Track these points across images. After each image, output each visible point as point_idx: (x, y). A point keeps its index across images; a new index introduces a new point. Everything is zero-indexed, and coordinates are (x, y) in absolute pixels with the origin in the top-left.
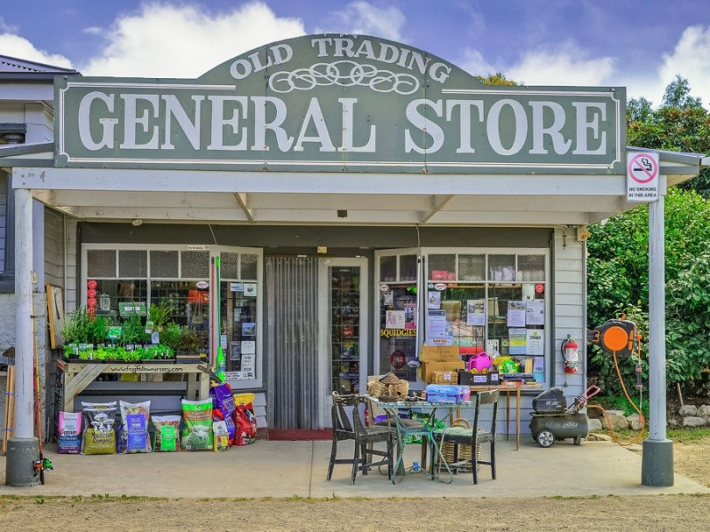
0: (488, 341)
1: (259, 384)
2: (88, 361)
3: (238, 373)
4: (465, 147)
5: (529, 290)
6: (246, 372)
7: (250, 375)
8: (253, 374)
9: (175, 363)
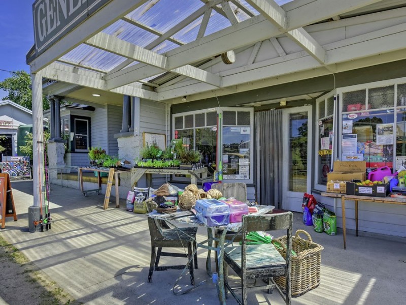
0: (395, 158)
1: (251, 182)
2: (141, 167)
3: (236, 175)
6: (243, 175)
7: (245, 177)
8: (248, 177)
9: (179, 169)
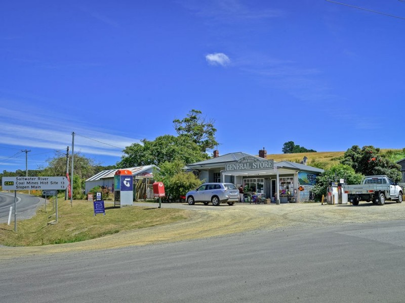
4: (258, 167)
5: (291, 182)
